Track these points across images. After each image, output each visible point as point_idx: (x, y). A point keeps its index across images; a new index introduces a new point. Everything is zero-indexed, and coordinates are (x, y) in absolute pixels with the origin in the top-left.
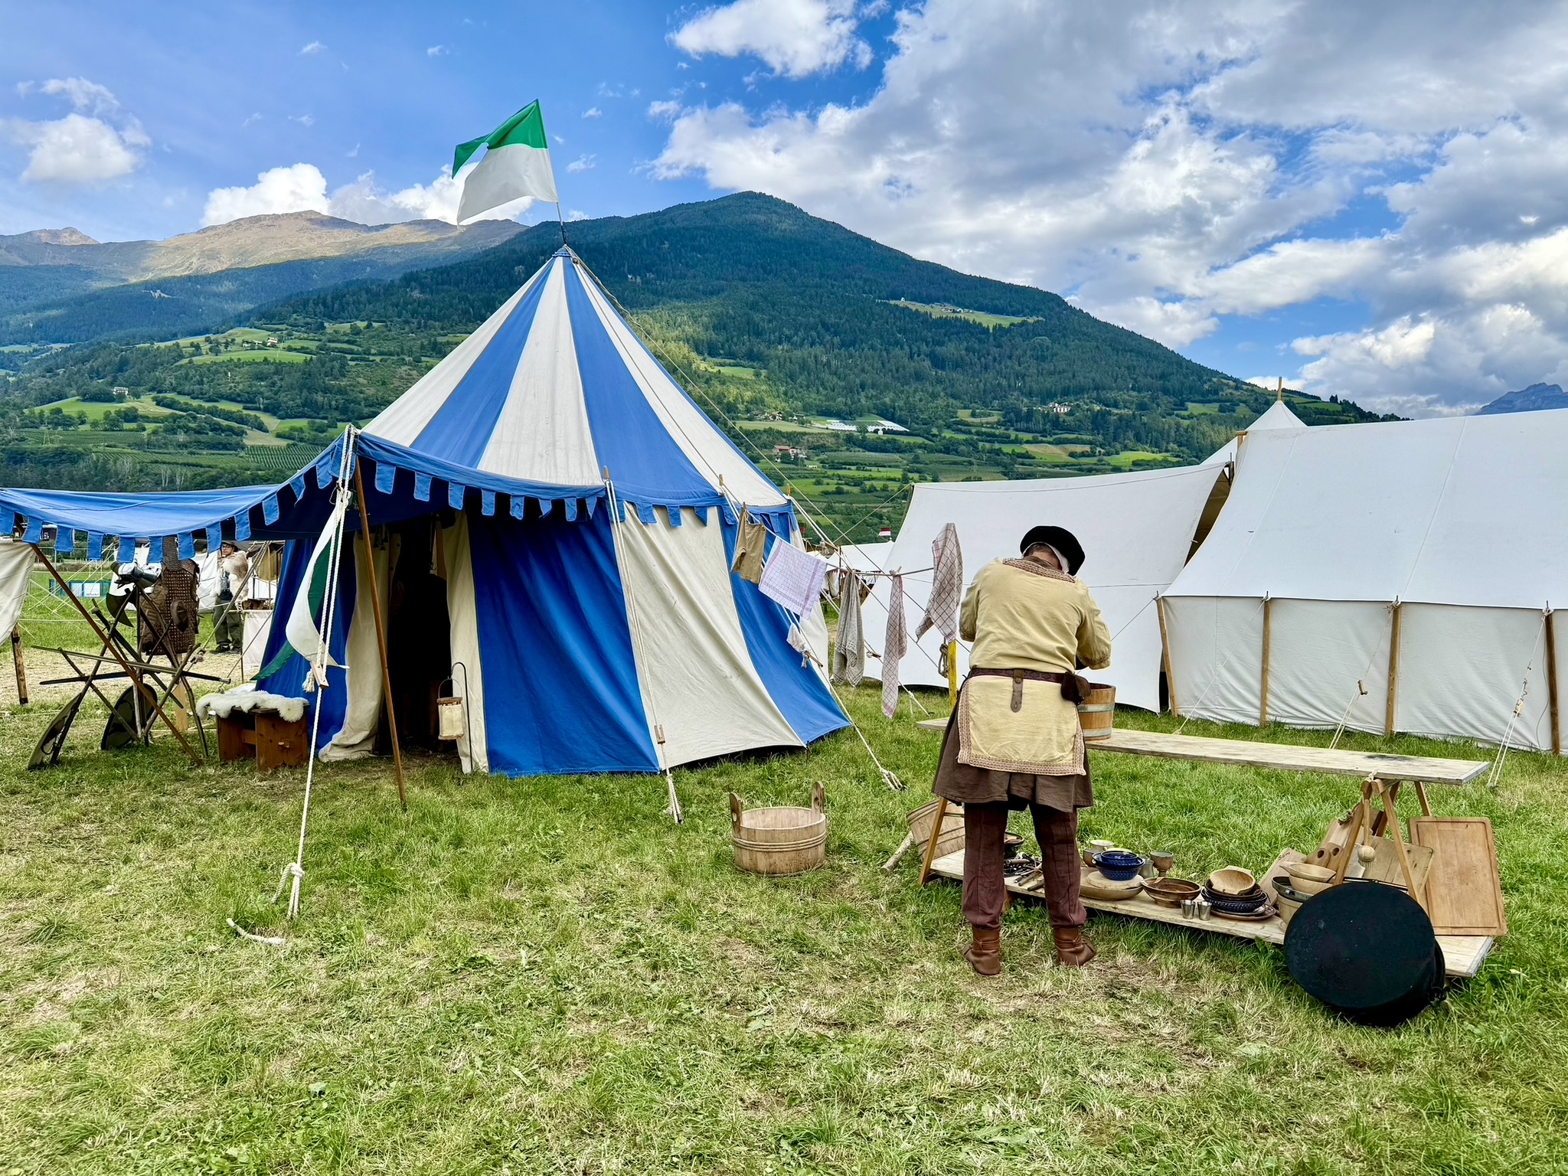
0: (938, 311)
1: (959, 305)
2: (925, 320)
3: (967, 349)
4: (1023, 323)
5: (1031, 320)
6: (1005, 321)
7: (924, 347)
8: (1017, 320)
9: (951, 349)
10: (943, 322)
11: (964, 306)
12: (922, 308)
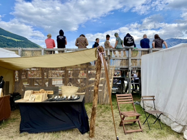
0: (8, 38)
1: (12, 37)
2: (6, 39)
3: (13, 43)
4: (21, 41)
5: (22, 41)
6: (19, 40)
7: (6, 42)
8: (21, 40)
9: (10, 43)
10: (9, 39)
11: (12, 38)
12: (5, 37)
